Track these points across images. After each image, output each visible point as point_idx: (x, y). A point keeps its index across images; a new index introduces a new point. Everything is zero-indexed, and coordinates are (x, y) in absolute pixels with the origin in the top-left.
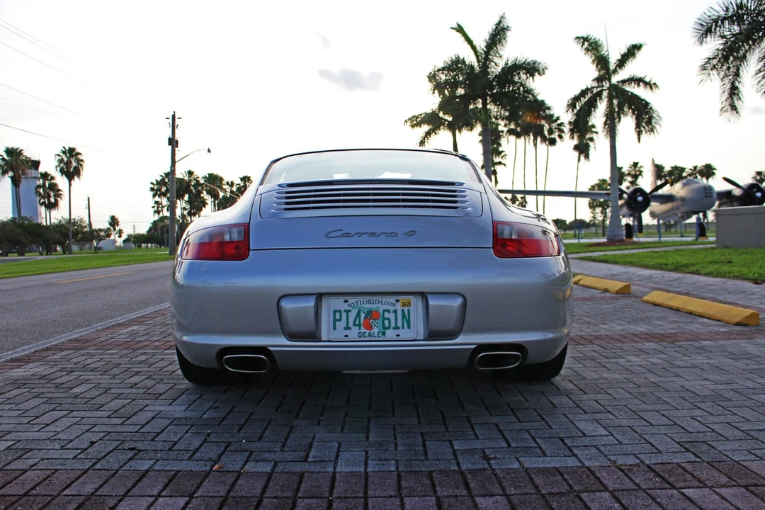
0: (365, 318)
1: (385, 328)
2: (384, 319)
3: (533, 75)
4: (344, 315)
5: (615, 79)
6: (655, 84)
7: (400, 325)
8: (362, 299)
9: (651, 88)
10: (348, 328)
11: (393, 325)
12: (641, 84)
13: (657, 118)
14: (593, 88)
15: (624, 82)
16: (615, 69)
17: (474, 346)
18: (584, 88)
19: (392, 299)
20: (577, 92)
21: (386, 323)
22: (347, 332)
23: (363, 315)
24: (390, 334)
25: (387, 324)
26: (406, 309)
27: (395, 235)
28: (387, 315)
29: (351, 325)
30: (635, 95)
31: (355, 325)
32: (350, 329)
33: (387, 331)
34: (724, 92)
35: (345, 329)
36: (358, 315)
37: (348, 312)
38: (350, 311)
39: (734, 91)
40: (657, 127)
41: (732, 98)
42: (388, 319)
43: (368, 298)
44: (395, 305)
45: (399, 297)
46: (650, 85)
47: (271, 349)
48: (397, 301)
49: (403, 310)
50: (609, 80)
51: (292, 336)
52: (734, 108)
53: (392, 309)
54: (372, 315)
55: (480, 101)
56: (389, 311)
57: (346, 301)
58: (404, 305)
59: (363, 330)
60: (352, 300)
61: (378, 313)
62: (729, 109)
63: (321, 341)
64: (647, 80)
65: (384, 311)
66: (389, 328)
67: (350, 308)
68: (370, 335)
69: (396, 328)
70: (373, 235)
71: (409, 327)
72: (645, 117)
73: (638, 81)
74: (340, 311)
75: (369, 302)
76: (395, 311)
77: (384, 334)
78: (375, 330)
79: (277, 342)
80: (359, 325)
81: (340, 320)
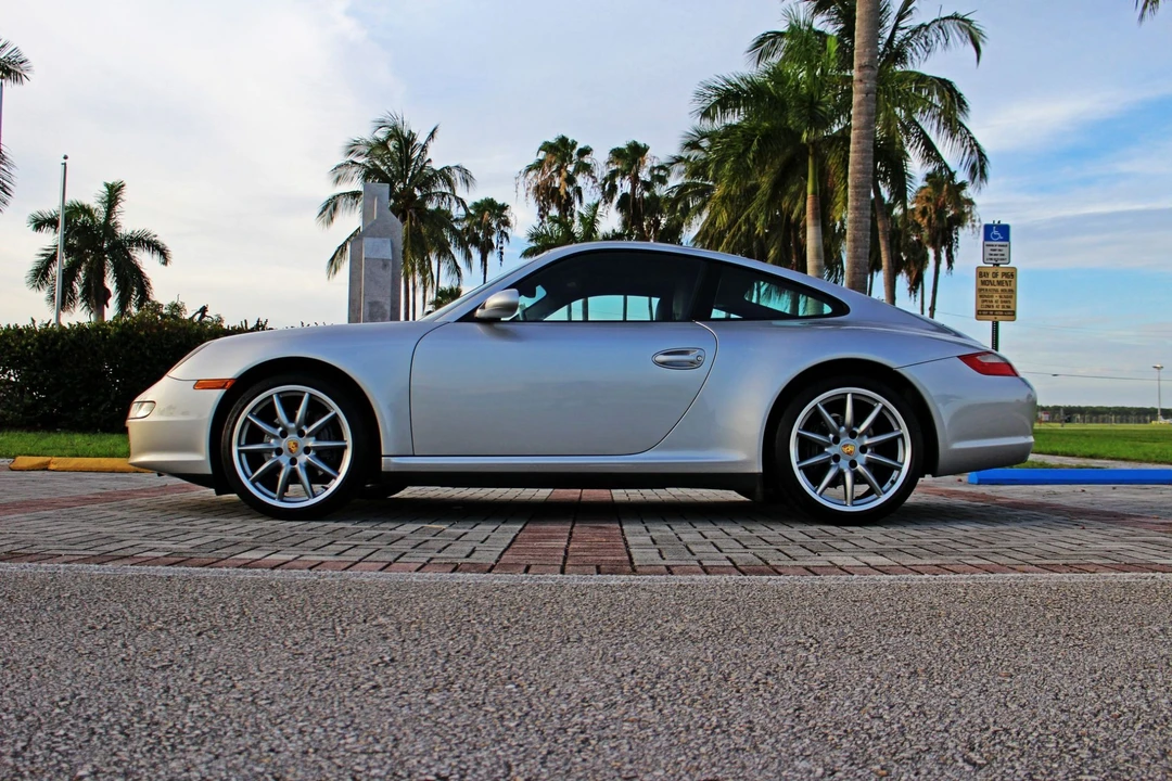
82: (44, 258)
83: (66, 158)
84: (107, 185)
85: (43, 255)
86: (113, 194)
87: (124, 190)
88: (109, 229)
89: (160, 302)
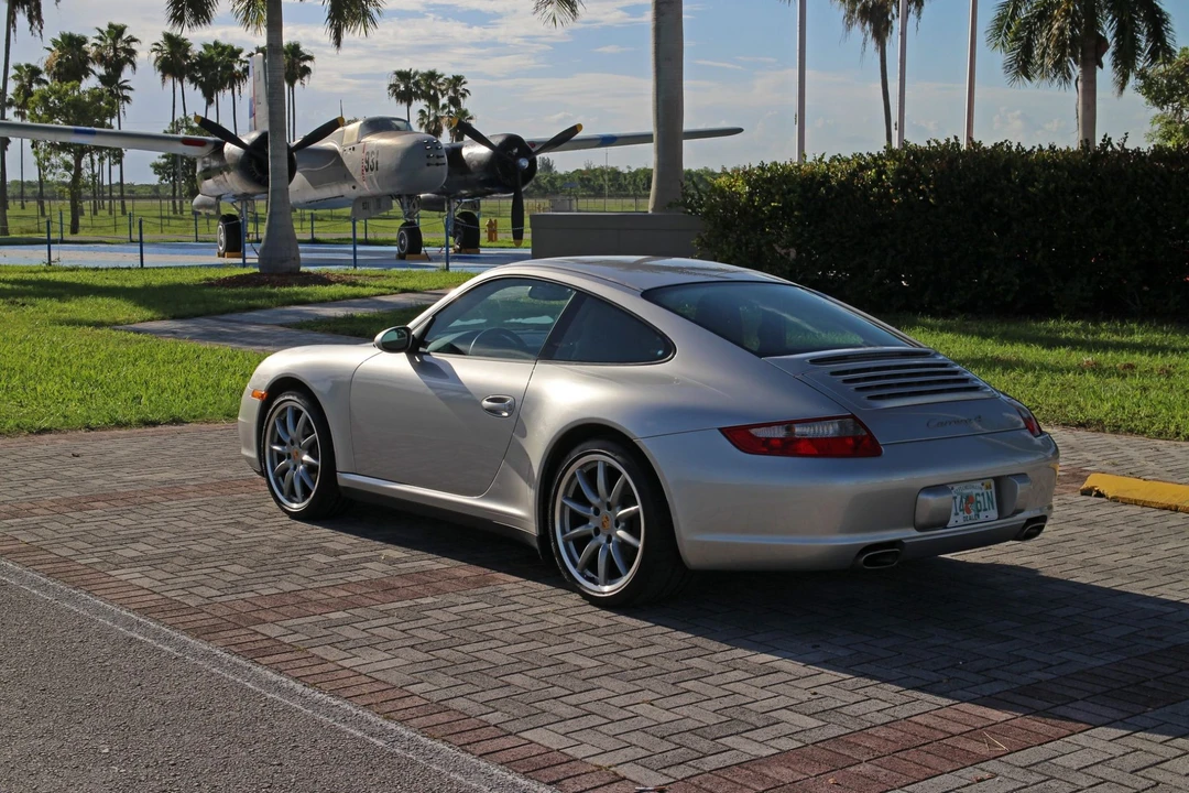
0: (966, 503)
1: (979, 511)
2: (977, 502)
7: (987, 507)
8: (962, 485)
10: (957, 514)
11: (983, 508)
17: (1025, 521)
19: (979, 484)
21: (979, 505)
22: (957, 518)
23: (964, 500)
24: (982, 515)
25: (979, 507)
26: (988, 491)
27: (970, 421)
28: (979, 498)
29: (958, 510)
31: (961, 510)
33: (980, 513)
35: (955, 515)
36: (961, 501)
42: (980, 502)
44: (981, 489)
45: (984, 481)
47: (904, 541)
48: (982, 485)
49: (987, 493)
51: (920, 528)
53: (980, 492)
54: (969, 499)
56: (979, 495)
58: (987, 488)
59: (966, 514)
61: (972, 497)
63: (946, 528)
65: (976, 495)
66: (981, 510)
68: (970, 519)
69: (985, 510)
70: (958, 423)
71: (993, 509)
75: (966, 488)
76: (982, 495)
77: (978, 516)
78: (973, 514)
79: (908, 534)
80: (963, 510)
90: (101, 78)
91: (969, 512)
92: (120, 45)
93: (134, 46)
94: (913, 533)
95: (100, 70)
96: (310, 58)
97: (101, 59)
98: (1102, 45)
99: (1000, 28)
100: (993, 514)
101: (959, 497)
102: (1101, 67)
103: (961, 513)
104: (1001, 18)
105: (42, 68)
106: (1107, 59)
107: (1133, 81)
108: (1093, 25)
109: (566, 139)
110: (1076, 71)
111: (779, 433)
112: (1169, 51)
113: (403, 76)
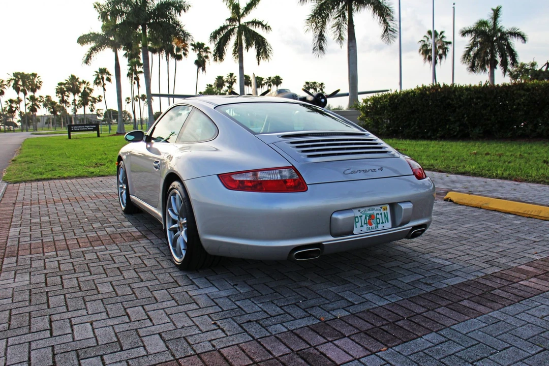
0: (369, 219)
1: (378, 224)
2: (377, 219)
3: (179, 12)
4: (360, 218)
5: (243, 21)
6: (269, 27)
7: (384, 221)
8: (366, 209)
9: (266, 29)
10: (362, 226)
11: (381, 222)
12: (260, 25)
13: (270, 49)
14: (228, 26)
15: (248, 23)
16: (243, 13)
17: (411, 228)
18: (222, 25)
19: (379, 208)
20: (218, 28)
21: (378, 220)
22: (362, 228)
23: (367, 218)
24: (380, 227)
25: (378, 222)
26: (385, 212)
27: (374, 170)
28: (378, 216)
29: (363, 224)
30: (256, 33)
31: (365, 224)
32: (363, 226)
33: (379, 225)
34: (316, 37)
35: (361, 226)
36: (366, 218)
37: (361, 216)
38: (362, 216)
39: (321, 38)
40: (270, 55)
41: (320, 42)
42: (379, 218)
43: (368, 208)
44: (380, 210)
45: (382, 206)
46: (266, 27)
47: (324, 243)
48: (381, 208)
49: (384, 213)
50: (239, 21)
51: (335, 235)
52: (321, 48)
53: (379, 212)
54: (371, 217)
55: (140, 27)
56: (378, 214)
57: (359, 211)
58: (384, 210)
59: (369, 226)
60: (362, 210)
61: (374, 215)
62: (318, 49)
63: (354, 234)
64: (264, 24)
65: (377, 214)
66: (379, 223)
67: (362, 215)
68: (372, 229)
69: (383, 223)
70: (365, 171)
71: (388, 222)
72: (262, 48)
73: (259, 23)
74: (357, 217)
75: (369, 210)
76: (381, 214)
77: (377, 227)
78: (374, 225)
79: (326, 239)
80: (366, 224)
81: (358, 222)
82: (468, 49)
83: (454, 4)
84: (493, 10)
85: (467, 48)
86: (496, 13)
87: (501, 9)
88: (496, 30)
89: (524, 63)
90: (228, 87)
91: (371, 224)
92: (232, 78)
93: (235, 78)
94: (331, 238)
95: (227, 85)
96: (282, 79)
97: (227, 81)
98: (496, 62)
99: (464, 58)
100: (388, 225)
101: (364, 216)
102: (496, 68)
103: (365, 226)
104: (465, 55)
105: (213, 84)
106: (498, 66)
107: (507, 73)
108: (493, 56)
109: (334, 94)
110: (488, 70)
111: (249, 177)
112: (517, 63)
113: (307, 83)
